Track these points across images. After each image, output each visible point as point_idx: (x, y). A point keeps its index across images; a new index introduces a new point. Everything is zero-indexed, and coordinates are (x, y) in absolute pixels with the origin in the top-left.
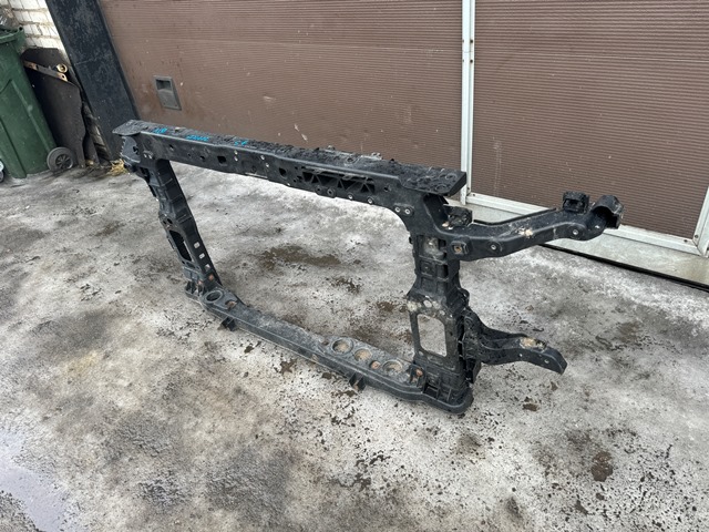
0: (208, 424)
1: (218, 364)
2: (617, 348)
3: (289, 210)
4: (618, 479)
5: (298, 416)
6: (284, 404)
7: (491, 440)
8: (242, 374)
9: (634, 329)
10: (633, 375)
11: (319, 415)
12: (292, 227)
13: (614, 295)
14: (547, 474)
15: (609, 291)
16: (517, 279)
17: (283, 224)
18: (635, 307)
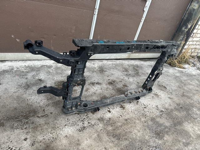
0: (136, 131)
8: (120, 116)
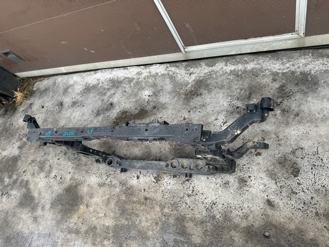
1: (131, 190)
2: (281, 102)
3: (108, 89)
4: (303, 173)
5: (174, 200)
6: (166, 197)
7: (250, 177)
8: (143, 191)
9: (284, 88)
10: (292, 117)
11: (182, 196)
12: (116, 99)
13: (270, 73)
14: (276, 183)
15: (267, 72)
16: (225, 83)
17: (111, 100)
18: (280, 75)
